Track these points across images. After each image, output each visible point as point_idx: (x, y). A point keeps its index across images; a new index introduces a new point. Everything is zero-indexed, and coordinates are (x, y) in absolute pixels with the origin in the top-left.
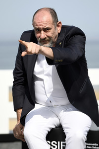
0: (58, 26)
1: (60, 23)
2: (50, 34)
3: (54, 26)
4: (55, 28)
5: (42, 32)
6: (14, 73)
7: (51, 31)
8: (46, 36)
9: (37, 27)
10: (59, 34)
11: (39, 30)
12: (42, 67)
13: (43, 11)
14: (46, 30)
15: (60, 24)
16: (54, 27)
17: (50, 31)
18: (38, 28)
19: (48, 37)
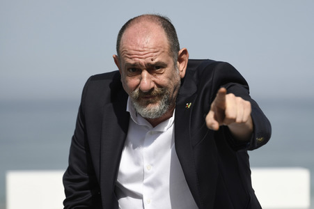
0: (181, 60)
1: (185, 52)
2: (162, 78)
3: (171, 60)
4: (175, 64)
5: (145, 73)
6: (66, 180)
7: (167, 71)
8: (153, 85)
9: (132, 62)
10: (182, 80)
11: (136, 70)
12: (137, 163)
13: (143, 22)
14: (153, 68)
15: (183, 56)
16: (173, 64)
17: (163, 70)
18: (135, 65)
19: (159, 86)
